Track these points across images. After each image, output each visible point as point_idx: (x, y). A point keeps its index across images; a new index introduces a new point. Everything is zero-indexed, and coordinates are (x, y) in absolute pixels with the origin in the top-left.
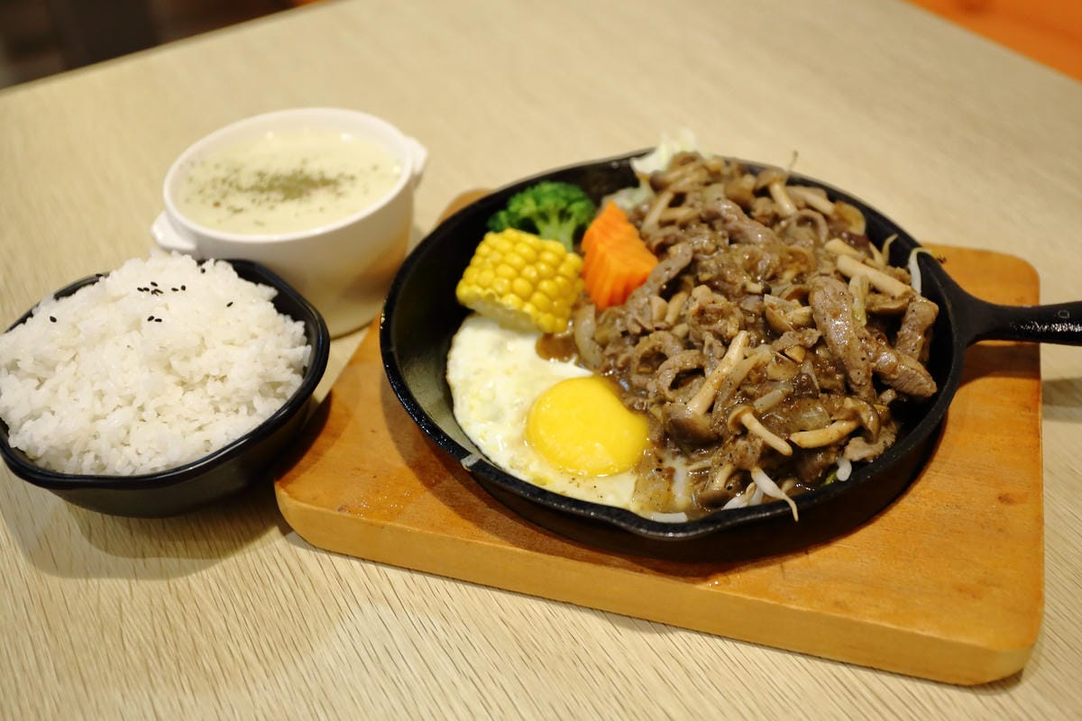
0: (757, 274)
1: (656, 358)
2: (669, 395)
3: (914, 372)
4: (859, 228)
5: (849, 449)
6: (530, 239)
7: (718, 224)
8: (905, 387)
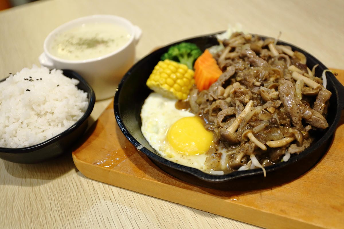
0: (259, 78)
1: (218, 110)
2: (221, 124)
3: (319, 119)
4: (303, 61)
5: (290, 149)
6: (174, 64)
7: (246, 59)
8: (315, 124)
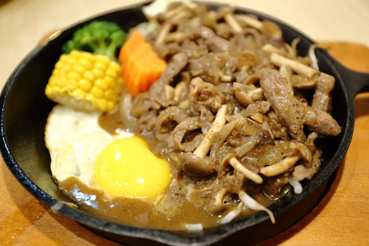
0: (226, 70)
1: (171, 124)
2: (182, 147)
3: (327, 121)
5: (295, 174)
6: (87, 55)
7: (200, 42)
8: (323, 130)
